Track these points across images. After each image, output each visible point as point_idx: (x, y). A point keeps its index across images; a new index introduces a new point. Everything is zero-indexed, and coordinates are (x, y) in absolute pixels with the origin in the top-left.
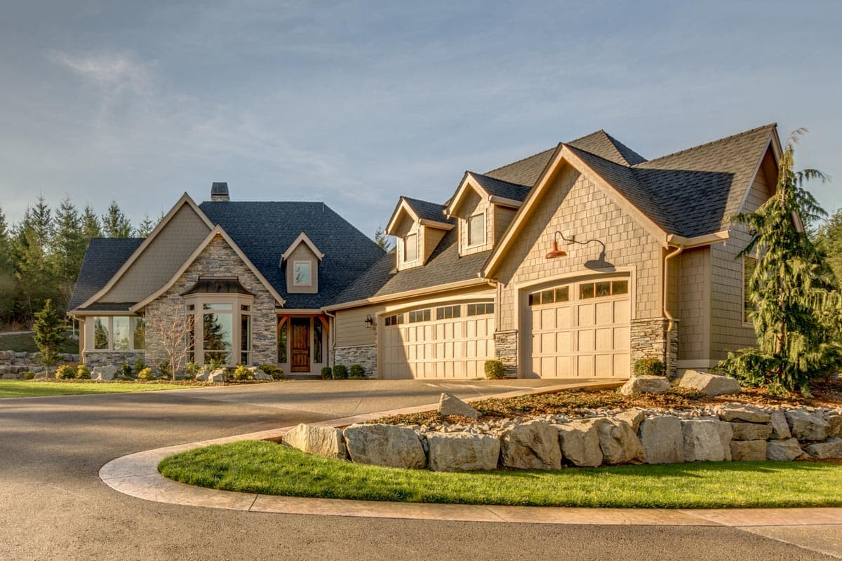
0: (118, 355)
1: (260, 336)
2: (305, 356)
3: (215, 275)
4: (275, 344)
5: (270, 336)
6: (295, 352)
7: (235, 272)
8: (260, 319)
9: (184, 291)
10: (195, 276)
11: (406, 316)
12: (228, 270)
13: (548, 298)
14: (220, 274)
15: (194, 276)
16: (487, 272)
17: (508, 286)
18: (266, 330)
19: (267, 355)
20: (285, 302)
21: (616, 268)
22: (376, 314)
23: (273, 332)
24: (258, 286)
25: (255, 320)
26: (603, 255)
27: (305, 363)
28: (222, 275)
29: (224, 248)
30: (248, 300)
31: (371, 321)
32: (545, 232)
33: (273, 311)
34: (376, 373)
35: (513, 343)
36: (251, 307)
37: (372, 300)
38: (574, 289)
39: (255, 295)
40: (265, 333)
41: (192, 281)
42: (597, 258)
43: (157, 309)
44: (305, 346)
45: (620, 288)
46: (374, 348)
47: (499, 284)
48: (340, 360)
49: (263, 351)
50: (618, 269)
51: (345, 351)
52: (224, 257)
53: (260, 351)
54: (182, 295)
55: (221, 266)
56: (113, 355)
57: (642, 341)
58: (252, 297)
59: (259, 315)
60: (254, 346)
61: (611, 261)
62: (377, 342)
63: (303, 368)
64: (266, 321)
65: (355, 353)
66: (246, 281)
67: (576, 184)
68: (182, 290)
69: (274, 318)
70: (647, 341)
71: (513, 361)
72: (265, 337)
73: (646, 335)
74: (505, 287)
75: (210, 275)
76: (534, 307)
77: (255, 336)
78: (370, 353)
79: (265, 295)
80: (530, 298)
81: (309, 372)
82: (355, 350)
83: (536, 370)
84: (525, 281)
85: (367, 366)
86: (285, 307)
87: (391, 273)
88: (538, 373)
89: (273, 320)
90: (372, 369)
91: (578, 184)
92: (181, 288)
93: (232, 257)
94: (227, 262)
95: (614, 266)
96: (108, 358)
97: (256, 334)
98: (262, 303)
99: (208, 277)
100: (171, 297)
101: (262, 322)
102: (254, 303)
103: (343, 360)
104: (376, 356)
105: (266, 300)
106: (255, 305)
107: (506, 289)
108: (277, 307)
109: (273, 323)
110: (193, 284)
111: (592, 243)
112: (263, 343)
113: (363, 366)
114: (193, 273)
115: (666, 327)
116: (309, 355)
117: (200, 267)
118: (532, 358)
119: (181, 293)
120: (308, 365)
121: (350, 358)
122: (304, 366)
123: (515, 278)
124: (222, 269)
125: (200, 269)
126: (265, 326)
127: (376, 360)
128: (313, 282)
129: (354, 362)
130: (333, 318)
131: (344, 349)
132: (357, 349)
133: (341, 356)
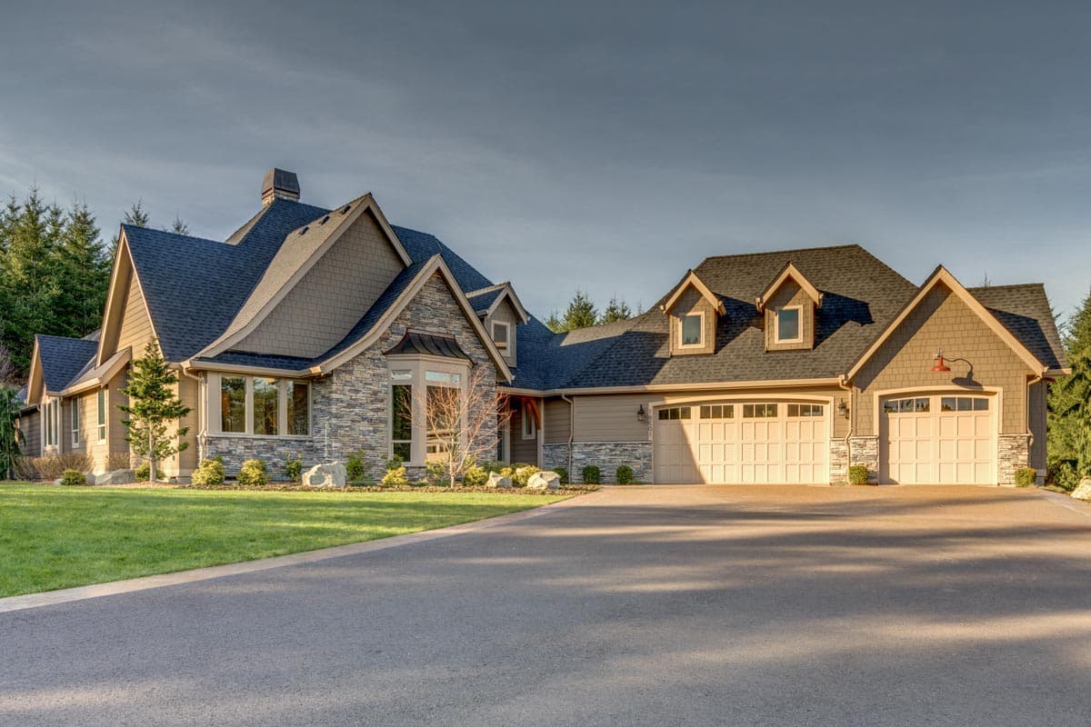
0: (262, 443)
3: (427, 329)
4: (495, 434)
5: (490, 424)
7: (451, 327)
8: (480, 399)
9: (388, 349)
10: (404, 327)
11: (695, 411)
12: (442, 324)
13: (906, 406)
14: (432, 329)
15: (401, 326)
16: (850, 375)
17: (865, 392)
18: (486, 414)
19: (488, 450)
20: (513, 377)
21: (984, 387)
22: (651, 406)
23: (493, 418)
24: (478, 352)
26: (970, 374)
28: (435, 329)
29: (439, 290)
31: (642, 412)
32: (908, 344)
33: (495, 389)
34: (649, 476)
35: (872, 448)
38: (935, 402)
39: (474, 364)
40: (485, 419)
41: (399, 335)
42: (965, 376)
43: (351, 372)
45: (982, 405)
46: (647, 446)
47: (854, 388)
48: (584, 459)
49: (483, 443)
50: (986, 389)
51: (592, 448)
52: (439, 303)
53: (479, 444)
54: (385, 354)
55: (435, 316)
56: (255, 443)
57: (1009, 453)
58: (471, 366)
59: (479, 393)
61: (979, 381)
62: (651, 438)
64: (486, 402)
65: (611, 450)
66: (464, 341)
67: (943, 304)
68: (386, 348)
69: (495, 398)
70: (1014, 453)
71: (874, 466)
73: (1012, 449)
74: (862, 392)
75: (420, 328)
76: (890, 415)
78: (640, 451)
79: (485, 366)
80: (887, 406)
82: (610, 447)
83: (893, 475)
84: (887, 388)
85: (635, 467)
86: (514, 384)
87: (657, 355)
88: (897, 480)
89: (493, 400)
90: (642, 473)
91: (944, 306)
92: (384, 344)
93: (448, 306)
94: (442, 312)
95: (980, 385)
96: (247, 447)
98: (483, 376)
99: (418, 330)
100: (370, 356)
101: (482, 403)
102: (473, 375)
103: (590, 460)
104: (650, 456)
106: (474, 379)
107: (863, 394)
108: (501, 384)
109: (493, 406)
110: (399, 338)
111: (960, 362)
113: (630, 467)
114: (399, 321)
115: (1028, 441)
117: (408, 315)
118: (888, 465)
119: (384, 350)
121: (602, 457)
123: (874, 384)
124: (435, 321)
125: (407, 317)
126: (485, 409)
127: (650, 460)
128: (512, 353)
129: (610, 462)
130: (570, 404)
131: (590, 445)
132: (616, 445)
133: (583, 453)
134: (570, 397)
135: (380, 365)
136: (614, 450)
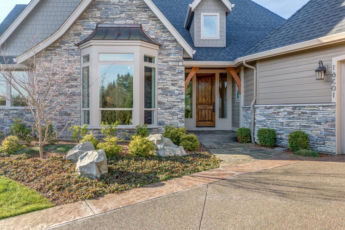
0: (15, 112)
1: (166, 92)
2: (210, 111)
3: (115, 22)
4: (182, 100)
5: (177, 92)
6: (200, 107)
7: (137, 19)
8: (166, 72)
9: (80, 41)
10: (93, 23)
12: (130, 17)
15: (90, 23)
18: (173, 85)
19: (174, 113)
20: (195, 53)
22: (336, 61)
23: (180, 87)
24: (164, 35)
25: (161, 73)
27: (210, 118)
28: (123, 22)
30: (152, 51)
31: (323, 69)
33: (181, 64)
34: (332, 144)
36: (156, 59)
37: (325, 39)
39: (160, 46)
40: (172, 88)
41: (89, 29)
43: (49, 60)
44: (210, 101)
46: (330, 109)
48: (265, 121)
49: (170, 108)
51: (271, 111)
53: (166, 109)
54: (78, 45)
55: (122, 12)
56: (11, 112)
58: (157, 47)
59: (165, 68)
60: (159, 103)
62: (334, 100)
63: (208, 122)
64: (172, 74)
65: (290, 113)
66: (149, 28)
69: (182, 71)
72: (172, 93)
75: (109, 22)
77: (160, 91)
79: (171, 45)
81: (214, 127)
82: (290, 110)
85: (314, 133)
86: (194, 58)
89: (181, 73)
92: (77, 37)
94: (130, 7)
96: (5, 115)
97: (162, 89)
98: (169, 55)
99: (107, 24)
100: (65, 48)
101: (169, 76)
102: (160, 54)
103: (269, 122)
104: (333, 120)
105: (173, 51)
106: (160, 57)
108: (185, 59)
109: (180, 77)
110: (90, 32)
112: (170, 99)
113: (308, 132)
114: (90, 20)
116: (214, 110)
117: (98, 14)
119: (76, 43)
120: (212, 120)
121: (280, 120)
122: (209, 121)
124: (123, 15)
125: (97, 15)
126: (172, 80)
127: (333, 126)
128: (221, 36)
129: (288, 125)
130: (253, 70)
131: (269, 108)
132: (294, 108)
133: (265, 116)
134: (253, 63)
135: (74, 54)
136: (292, 113)
